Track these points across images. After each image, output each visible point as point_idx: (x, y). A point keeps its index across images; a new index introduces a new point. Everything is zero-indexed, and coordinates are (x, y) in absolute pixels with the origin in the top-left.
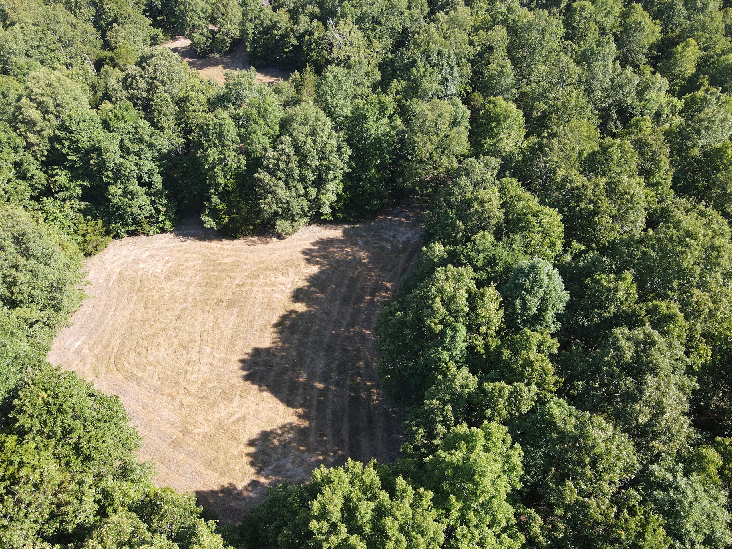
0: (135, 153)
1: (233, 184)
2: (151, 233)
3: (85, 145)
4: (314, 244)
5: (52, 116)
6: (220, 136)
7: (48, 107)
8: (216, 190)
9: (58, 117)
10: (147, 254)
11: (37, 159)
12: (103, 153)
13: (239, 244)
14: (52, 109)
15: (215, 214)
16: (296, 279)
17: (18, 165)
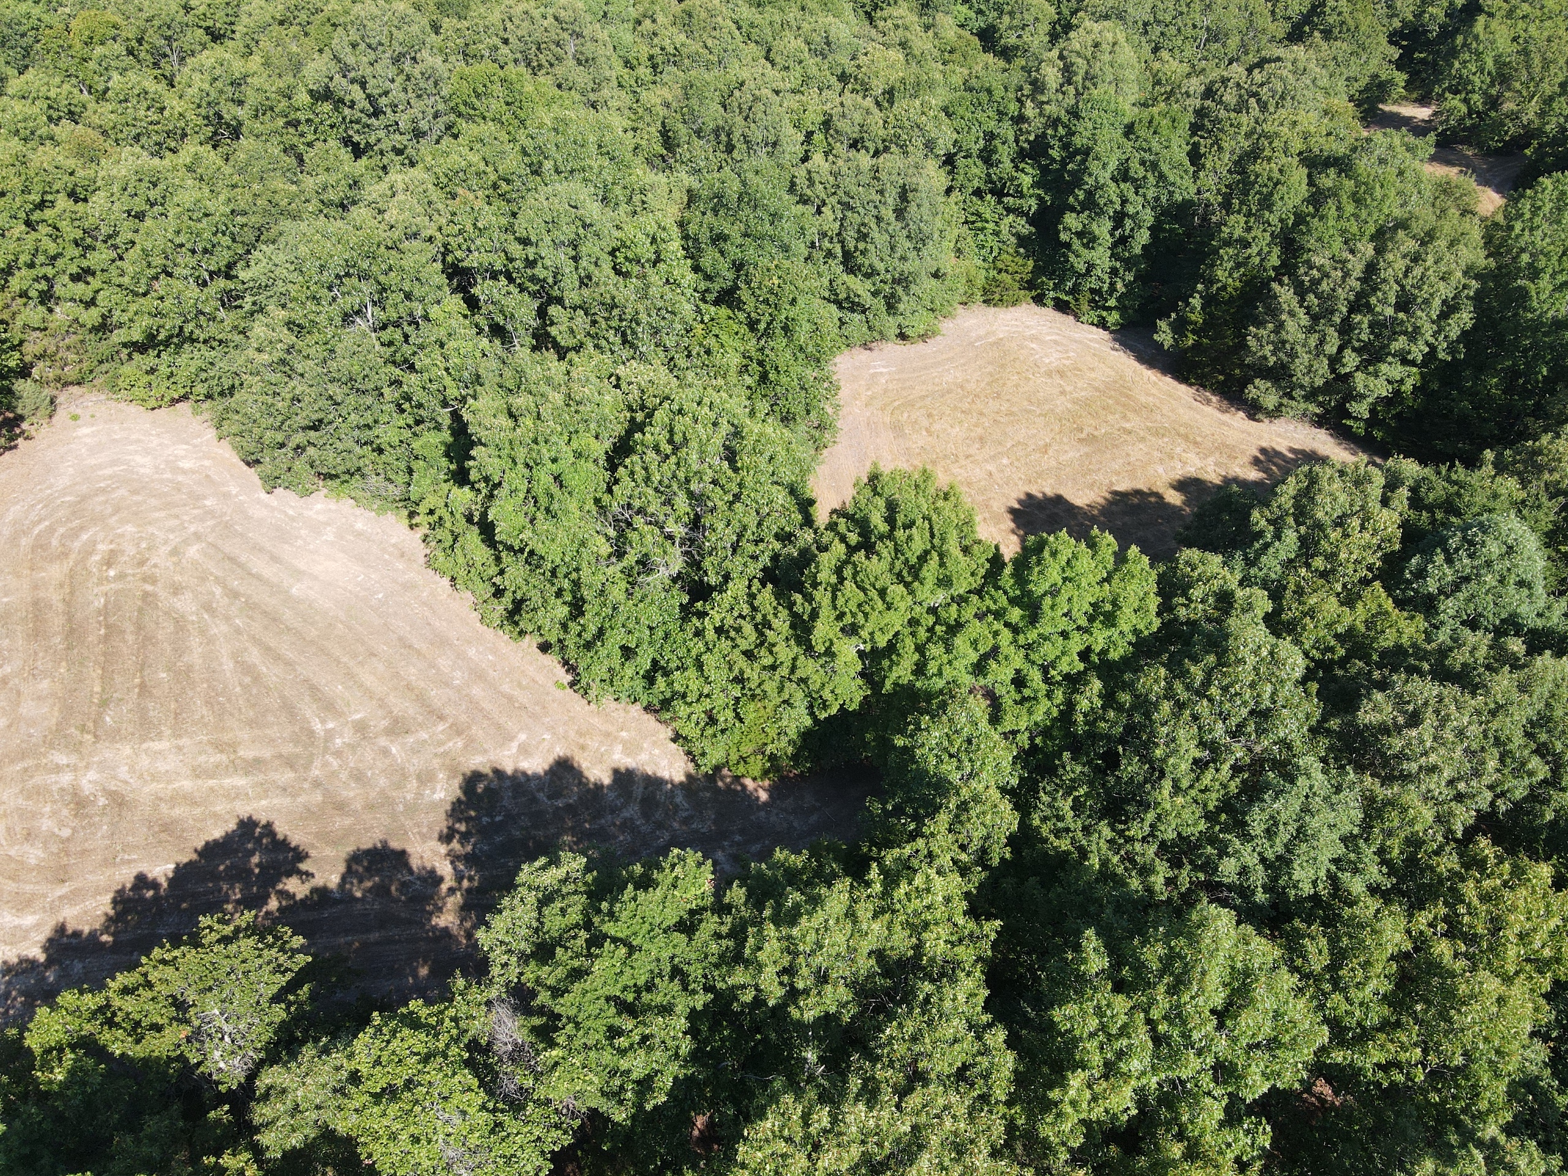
0: (1134, 181)
1: (1236, 289)
2: (1084, 319)
3: (1078, 141)
4: (1292, 450)
5: (1071, 90)
6: (1266, 203)
7: (1076, 74)
8: (1207, 288)
9: (1078, 94)
10: (1053, 337)
11: (1017, 141)
12: (1090, 159)
13: (1184, 391)
14: (1078, 79)
15: (1179, 327)
16: (1210, 469)
17: (990, 136)
